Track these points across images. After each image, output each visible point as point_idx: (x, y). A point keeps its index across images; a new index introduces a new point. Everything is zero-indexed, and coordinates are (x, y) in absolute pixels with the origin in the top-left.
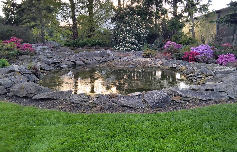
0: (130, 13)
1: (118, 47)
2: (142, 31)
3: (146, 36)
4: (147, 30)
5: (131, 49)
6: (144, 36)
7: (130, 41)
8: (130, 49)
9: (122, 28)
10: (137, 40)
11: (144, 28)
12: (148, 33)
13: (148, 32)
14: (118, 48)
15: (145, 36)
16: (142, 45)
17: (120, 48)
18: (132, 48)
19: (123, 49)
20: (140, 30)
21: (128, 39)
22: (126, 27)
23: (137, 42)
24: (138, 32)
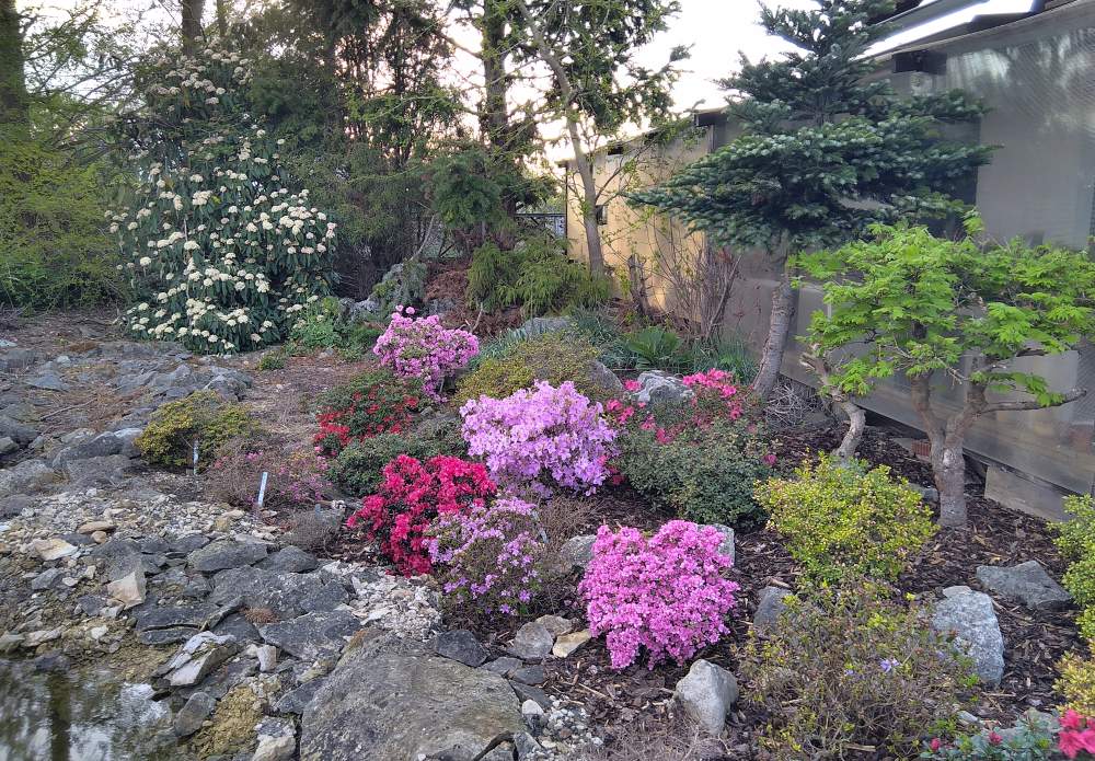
0: (214, 100)
1: (144, 320)
2: (284, 220)
3: (316, 251)
4: (322, 216)
5: (213, 338)
6: (303, 250)
7: (207, 282)
8: (205, 333)
9: (163, 195)
10: (260, 276)
11: (301, 201)
12: (330, 235)
13: (331, 226)
14: (148, 325)
15: (309, 250)
16: (297, 307)
17: (152, 324)
18: (220, 330)
19: (170, 330)
20: (274, 219)
21: (193, 271)
22: (187, 190)
23: (263, 287)
24: (259, 225)
